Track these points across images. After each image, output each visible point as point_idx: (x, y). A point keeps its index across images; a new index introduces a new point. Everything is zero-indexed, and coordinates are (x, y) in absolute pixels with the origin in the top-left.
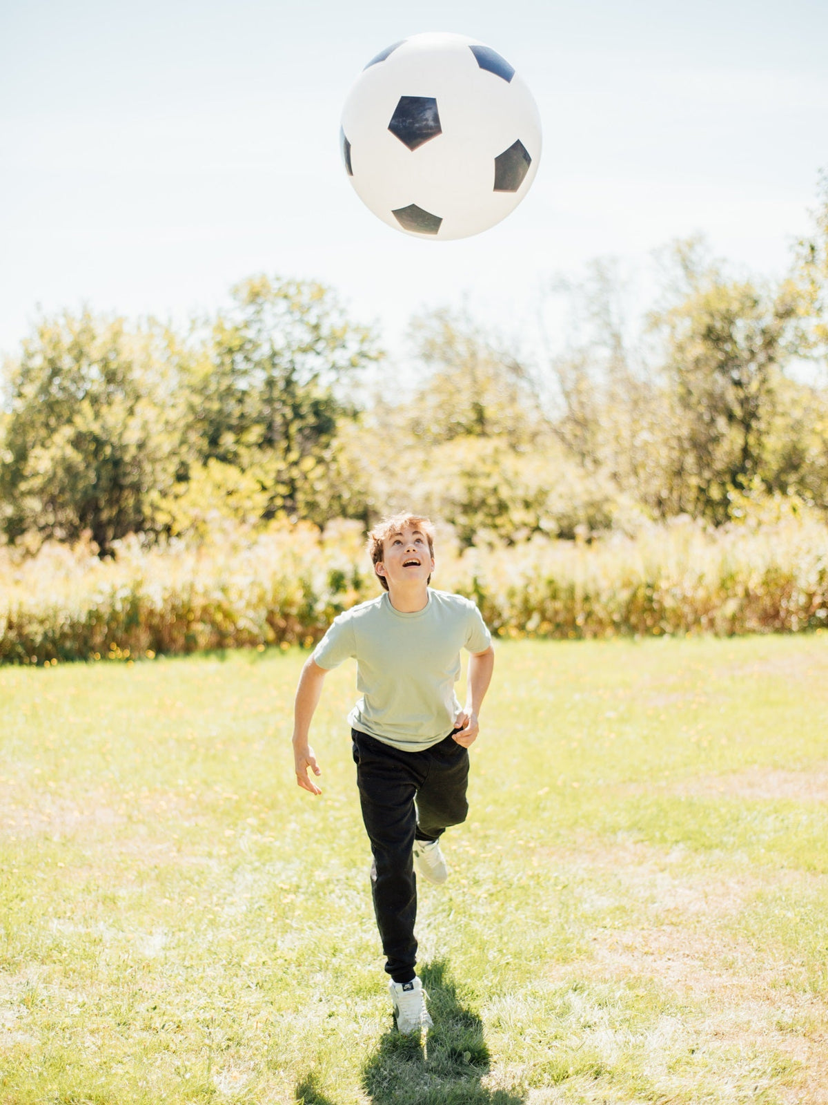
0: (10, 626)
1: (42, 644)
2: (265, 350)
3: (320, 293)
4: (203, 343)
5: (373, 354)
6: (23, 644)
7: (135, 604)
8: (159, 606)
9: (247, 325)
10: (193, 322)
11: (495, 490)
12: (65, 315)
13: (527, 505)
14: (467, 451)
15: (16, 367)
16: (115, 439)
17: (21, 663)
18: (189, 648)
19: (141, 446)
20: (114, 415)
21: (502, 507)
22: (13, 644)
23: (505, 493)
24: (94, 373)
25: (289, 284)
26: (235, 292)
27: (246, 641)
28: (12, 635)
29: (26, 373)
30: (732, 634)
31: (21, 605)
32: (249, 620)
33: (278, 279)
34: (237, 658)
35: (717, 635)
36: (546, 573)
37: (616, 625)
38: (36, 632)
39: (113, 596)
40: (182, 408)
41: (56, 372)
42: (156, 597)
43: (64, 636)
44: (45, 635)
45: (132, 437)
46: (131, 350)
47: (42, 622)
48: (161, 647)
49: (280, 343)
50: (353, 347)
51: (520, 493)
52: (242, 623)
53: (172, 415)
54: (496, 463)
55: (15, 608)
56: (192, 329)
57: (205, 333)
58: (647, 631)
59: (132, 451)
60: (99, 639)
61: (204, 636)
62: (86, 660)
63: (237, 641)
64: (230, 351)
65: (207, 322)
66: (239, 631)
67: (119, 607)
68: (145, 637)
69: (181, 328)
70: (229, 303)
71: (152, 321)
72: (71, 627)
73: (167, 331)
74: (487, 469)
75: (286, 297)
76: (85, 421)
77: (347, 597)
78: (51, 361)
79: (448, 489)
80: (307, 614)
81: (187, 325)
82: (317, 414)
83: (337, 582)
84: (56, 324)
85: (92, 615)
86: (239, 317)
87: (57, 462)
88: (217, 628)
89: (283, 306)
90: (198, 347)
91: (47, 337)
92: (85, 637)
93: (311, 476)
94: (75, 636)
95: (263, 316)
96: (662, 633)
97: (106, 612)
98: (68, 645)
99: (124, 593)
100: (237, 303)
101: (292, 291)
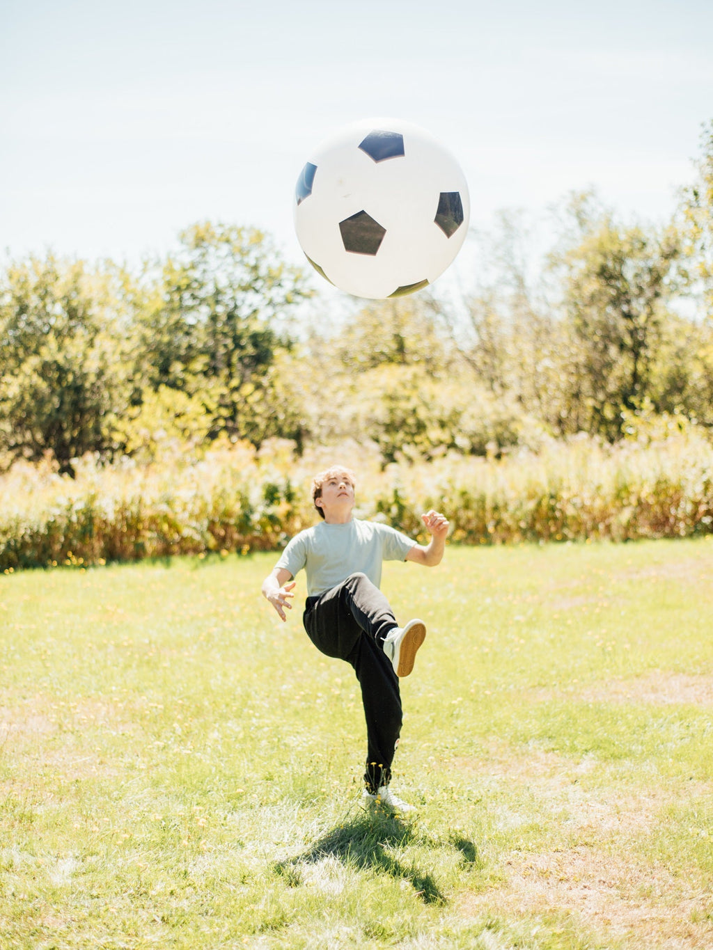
1: (5, 553)
2: (209, 290)
3: (259, 238)
4: (155, 282)
5: (305, 292)
7: (89, 516)
8: (111, 517)
9: (193, 266)
10: (146, 264)
11: (414, 411)
12: (31, 258)
13: (443, 425)
14: (389, 377)
16: (76, 368)
18: (138, 555)
19: (100, 374)
20: (75, 347)
21: (421, 427)
23: (422, 414)
24: (58, 309)
25: (231, 230)
26: (182, 238)
27: (188, 548)
30: (626, 539)
32: (191, 530)
33: (221, 225)
34: (181, 565)
35: (613, 540)
36: (459, 486)
37: (524, 532)
39: (69, 509)
40: (136, 340)
41: (23, 310)
42: (108, 510)
43: (24, 545)
44: (8, 545)
45: (92, 366)
46: (90, 288)
47: (4, 533)
48: (113, 555)
49: (223, 283)
50: (288, 285)
51: (436, 414)
52: (186, 532)
53: (127, 346)
54: (415, 387)
56: (144, 270)
57: (157, 273)
58: (551, 537)
59: (92, 378)
60: (57, 547)
61: (151, 544)
62: (45, 566)
63: (181, 548)
64: (179, 289)
65: (158, 264)
66: (183, 539)
67: (74, 519)
68: (98, 545)
69: (135, 269)
70: (177, 247)
71: (109, 263)
72: (31, 536)
73: (123, 271)
74: (406, 393)
75: (228, 241)
76: (50, 352)
77: (280, 509)
78: (19, 299)
79: (372, 410)
80: (244, 524)
81: (140, 267)
82: (255, 345)
83: (271, 495)
84: (23, 266)
85: (50, 526)
86: (187, 259)
87: (25, 389)
88: (163, 537)
89: (225, 249)
90: (149, 286)
91: (15, 278)
92: (44, 546)
93: (251, 400)
94: (35, 545)
95: (208, 258)
96: (564, 539)
97: (63, 523)
98: (28, 553)
99: (79, 506)
100: (184, 247)
101: (233, 236)
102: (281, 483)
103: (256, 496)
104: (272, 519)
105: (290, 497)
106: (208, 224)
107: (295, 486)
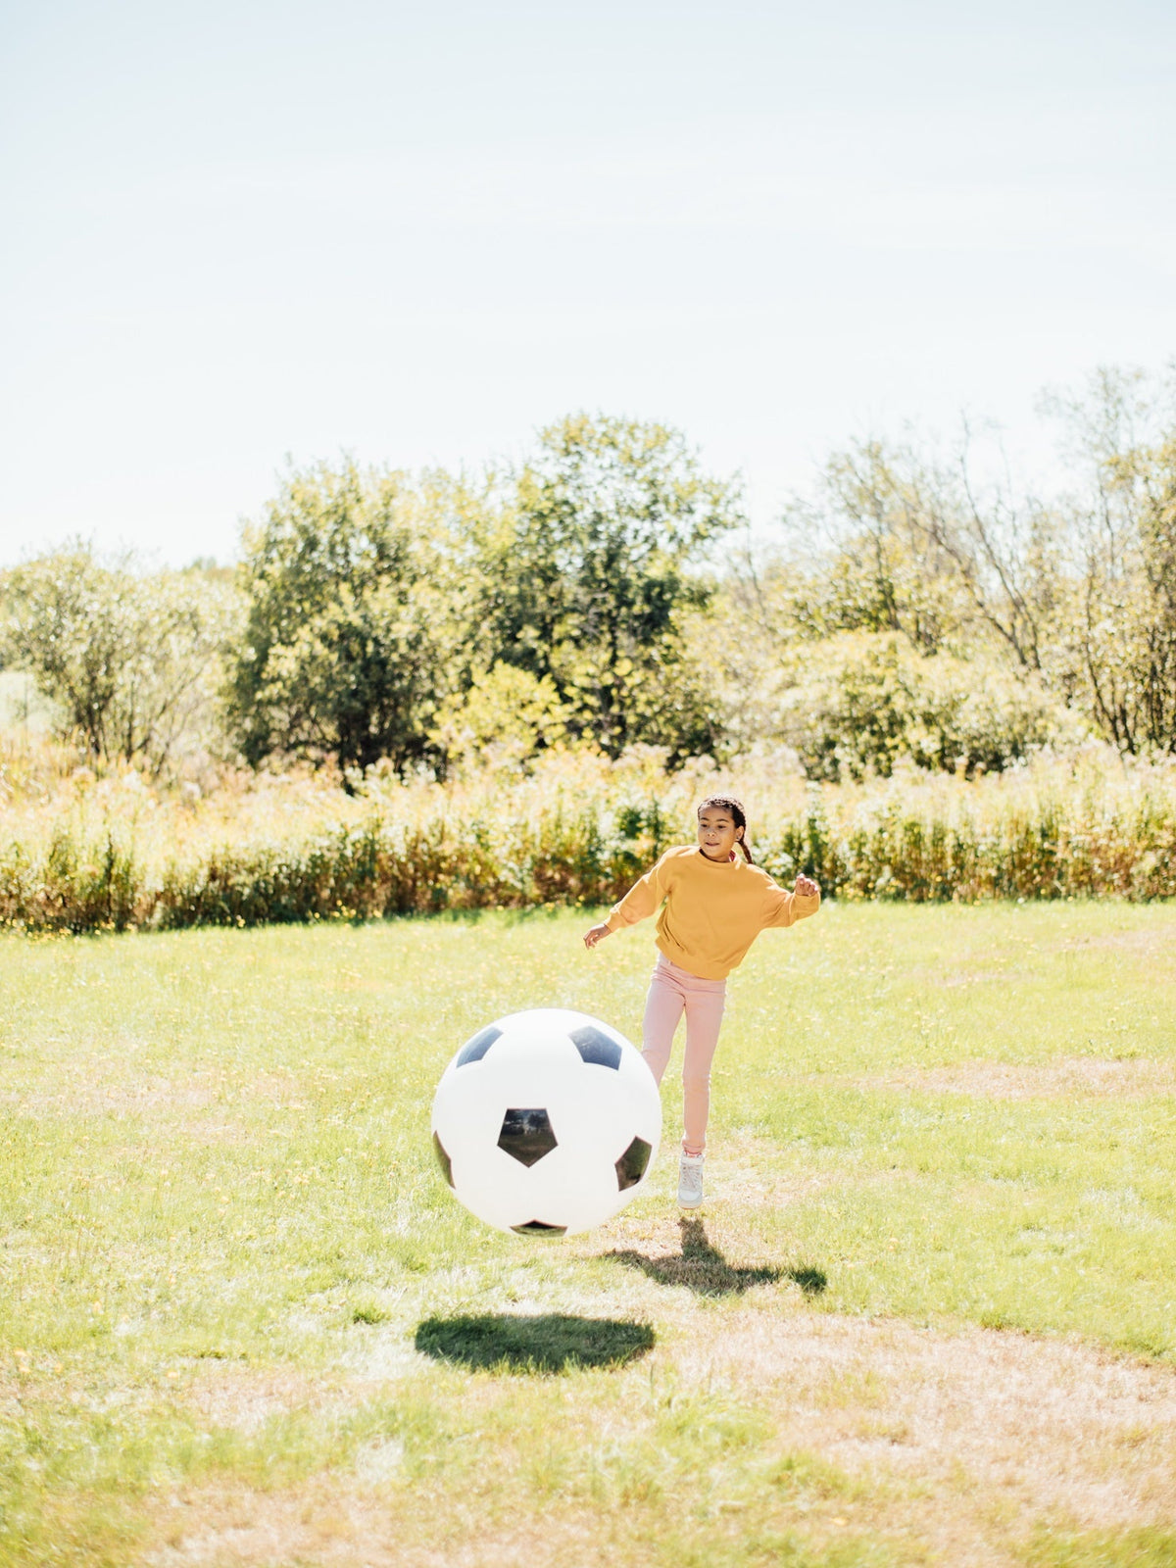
0: (213, 877)
1: (251, 898)
2: (584, 516)
3: (662, 437)
4: (506, 506)
5: (729, 518)
6: (227, 899)
7: (371, 850)
8: (401, 851)
9: (564, 480)
10: (491, 477)
11: (888, 699)
12: (323, 472)
13: (929, 720)
14: (856, 647)
15: (258, 539)
16: (379, 633)
17: (223, 924)
18: (437, 905)
19: (414, 644)
20: (381, 600)
21: (896, 723)
22: (215, 897)
23: (899, 703)
24: (362, 543)
25: (618, 427)
26: (546, 439)
27: (506, 897)
28: (214, 886)
29: (271, 544)
30: (1148, 899)
31: (227, 848)
32: (511, 873)
33: (603, 421)
34: (492, 919)
35: (1131, 899)
38: (243, 882)
39: (343, 839)
40: (472, 592)
41: (312, 544)
42: (395, 843)
43: (279, 889)
44: (256, 887)
45: (403, 630)
46: (408, 515)
47: (251, 871)
48: (401, 905)
49: (608, 507)
50: (703, 510)
51: (921, 704)
52: (504, 875)
53: (458, 600)
54: (892, 664)
55: (220, 851)
56: (490, 486)
57: (511, 493)
59: (403, 648)
60: (326, 894)
61: (457, 892)
62: (305, 920)
63: (498, 897)
64: (541, 516)
65: (512, 477)
66: (499, 884)
67: (348, 853)
68: (383, 892)
69: (477, 484)
70: (538, 453)
71: (441, 475)
72: (288, 877)
73: (460, 490)
74: (878, 672)
75: (613, 444)
76: (345, 610)
77: (641, 845)
78: (303, 530)
79: (825, 697)
80: (588, 866)
81: (483, 482)
82: (648, 599)
83: (631, 825)
84: (312, 482)
85: (315, 861)
86: (551, 470)
87: (303, 661)
88: (473, 882)
89: (611, 454)
90: (498, 509)
91: (299, 497)
92: (306, 889)
93: (629, 682)
94: (293, 888)
95: (584, 469)
96: (1055, 895)
97: (333, 857)
98: (284, 900)
99: (356, 835)
100: (549, 453)
101: (621, 437)
102: (644, 806)
103: (608, 825)
104: (629, 857)
105: (657, 827)
106: (584, 420)
107: (665, 810)
